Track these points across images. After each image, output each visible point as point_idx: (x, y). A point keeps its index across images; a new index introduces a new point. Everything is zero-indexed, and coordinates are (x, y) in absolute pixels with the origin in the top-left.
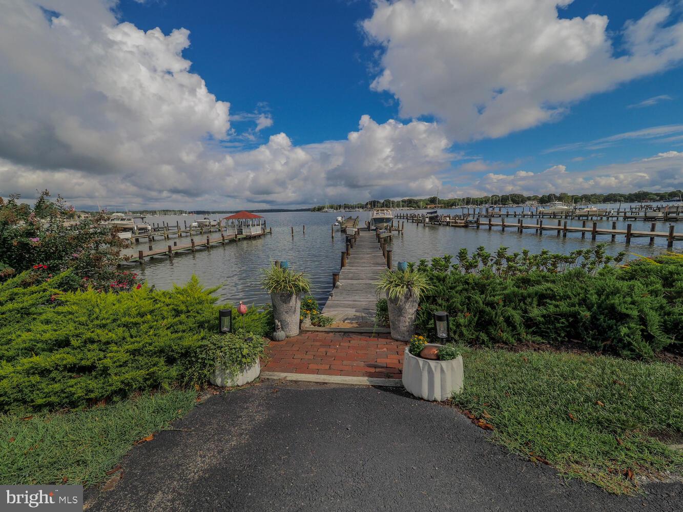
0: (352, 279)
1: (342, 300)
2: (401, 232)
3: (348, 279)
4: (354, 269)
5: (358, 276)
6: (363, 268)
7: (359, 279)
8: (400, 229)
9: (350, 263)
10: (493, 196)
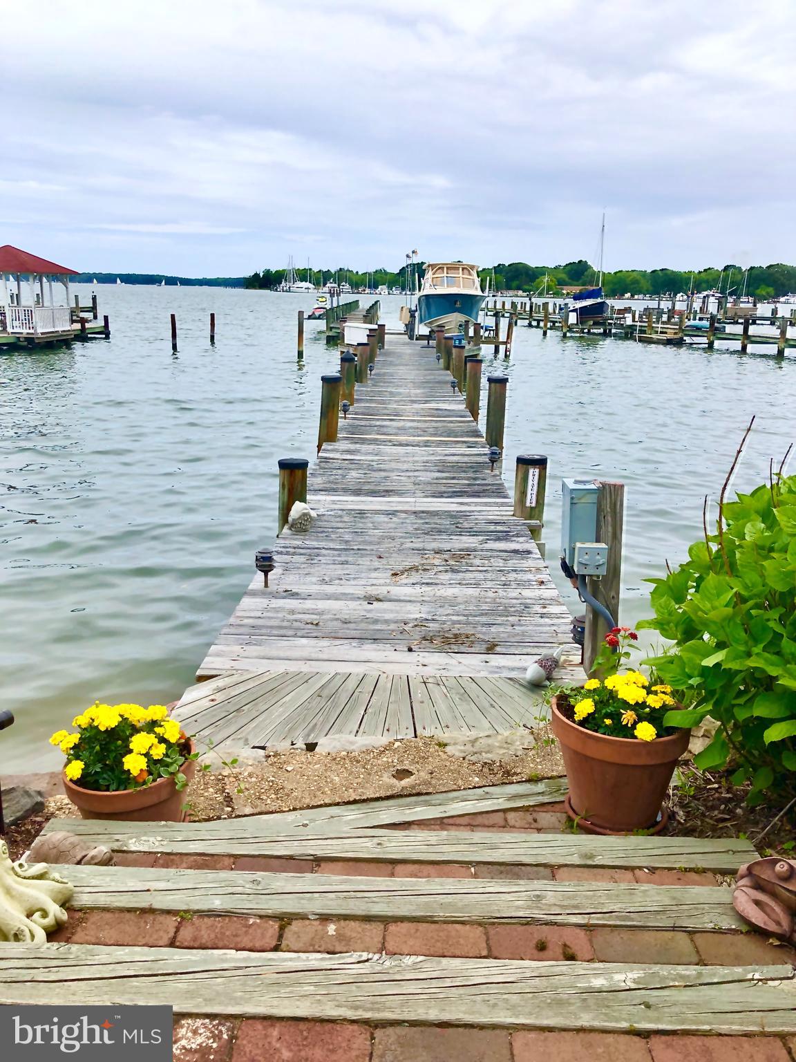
0: (357, 492)
1: (314, 589)
2: (502, 348)
3: (346, 491)
4: (365, 454)
5: (386, 478)
6: (400, 450)
7: (388, 493)
8: (502, 337)
9: (353, 430)
10: (727, 268)
